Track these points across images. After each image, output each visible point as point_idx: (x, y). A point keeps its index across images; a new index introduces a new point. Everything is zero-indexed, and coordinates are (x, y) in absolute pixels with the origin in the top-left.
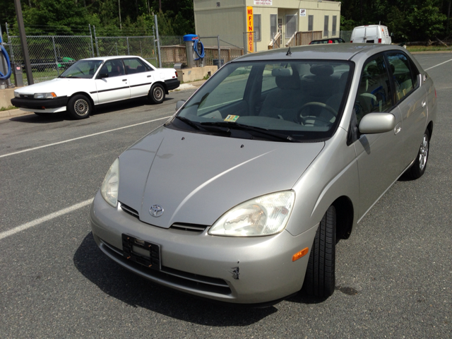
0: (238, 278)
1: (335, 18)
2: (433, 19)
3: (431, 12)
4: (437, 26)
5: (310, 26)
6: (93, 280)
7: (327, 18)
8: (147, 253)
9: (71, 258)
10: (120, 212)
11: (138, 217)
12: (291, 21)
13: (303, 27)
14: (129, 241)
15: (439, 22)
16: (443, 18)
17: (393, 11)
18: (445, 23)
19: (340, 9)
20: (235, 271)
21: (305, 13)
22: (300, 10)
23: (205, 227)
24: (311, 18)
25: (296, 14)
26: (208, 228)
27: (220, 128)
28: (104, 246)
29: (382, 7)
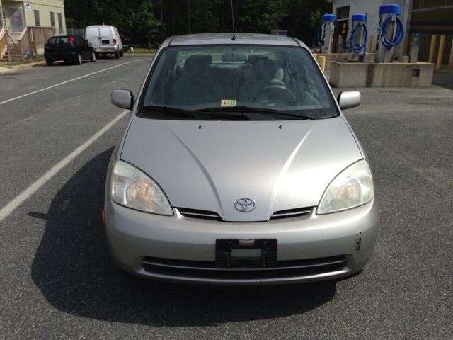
0: (359, 249)
1: (59, 14)
2: (150, 24)
3: (147, 17)
4: (155, 30)
5: (37, 22)
7: (52, 14)
12: (15, 14)
13: (30, 21)
15: (155, 27)
16: (158, 23)
17: (112, 13)
18: (160, 28)
19: (63, 6)
20: (358, 243)
21: (30, 7)
22: (25, 4)
24: (36, 13)
25: (21, 8)
26: (315, 208)
29: (101, 9)
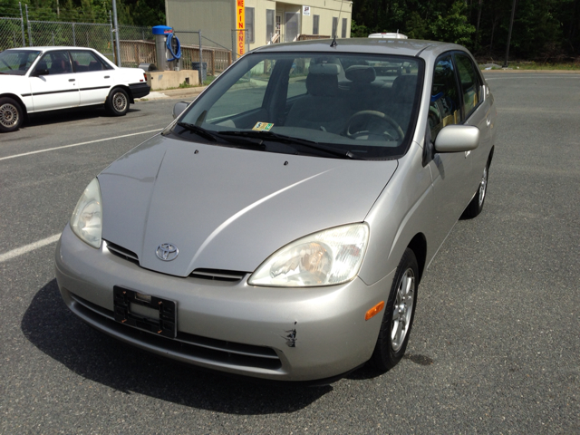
0: (294, 346)
1: (345, 20)
2: (460, 31)
3: (457, 22)
4: (464, 39)
5: (316, 29)
6: (57, 356)
7: (335, 20)
8: (154, 314)
9: (18, 327)
10: (107, 255)
11: (137, 262)
12: (291, 20)
13: (307, 29)
14: (124, 296)
15: (465, 34)
16: (472, 29)
17: (413, 17)
18: (473, 35)
19: (350, 10)
20: (290, 336)
21: (309, 11)
22: (304, 8)
23: (243, 274)
24: (316, 18)
25: (298, 12)
26: (248, 275)
27: (248, 139)
28: (79, 307)
29: (400, 12)
